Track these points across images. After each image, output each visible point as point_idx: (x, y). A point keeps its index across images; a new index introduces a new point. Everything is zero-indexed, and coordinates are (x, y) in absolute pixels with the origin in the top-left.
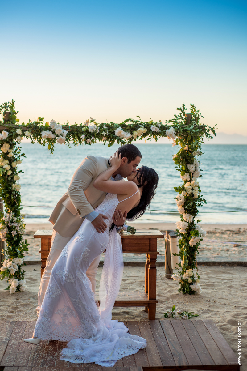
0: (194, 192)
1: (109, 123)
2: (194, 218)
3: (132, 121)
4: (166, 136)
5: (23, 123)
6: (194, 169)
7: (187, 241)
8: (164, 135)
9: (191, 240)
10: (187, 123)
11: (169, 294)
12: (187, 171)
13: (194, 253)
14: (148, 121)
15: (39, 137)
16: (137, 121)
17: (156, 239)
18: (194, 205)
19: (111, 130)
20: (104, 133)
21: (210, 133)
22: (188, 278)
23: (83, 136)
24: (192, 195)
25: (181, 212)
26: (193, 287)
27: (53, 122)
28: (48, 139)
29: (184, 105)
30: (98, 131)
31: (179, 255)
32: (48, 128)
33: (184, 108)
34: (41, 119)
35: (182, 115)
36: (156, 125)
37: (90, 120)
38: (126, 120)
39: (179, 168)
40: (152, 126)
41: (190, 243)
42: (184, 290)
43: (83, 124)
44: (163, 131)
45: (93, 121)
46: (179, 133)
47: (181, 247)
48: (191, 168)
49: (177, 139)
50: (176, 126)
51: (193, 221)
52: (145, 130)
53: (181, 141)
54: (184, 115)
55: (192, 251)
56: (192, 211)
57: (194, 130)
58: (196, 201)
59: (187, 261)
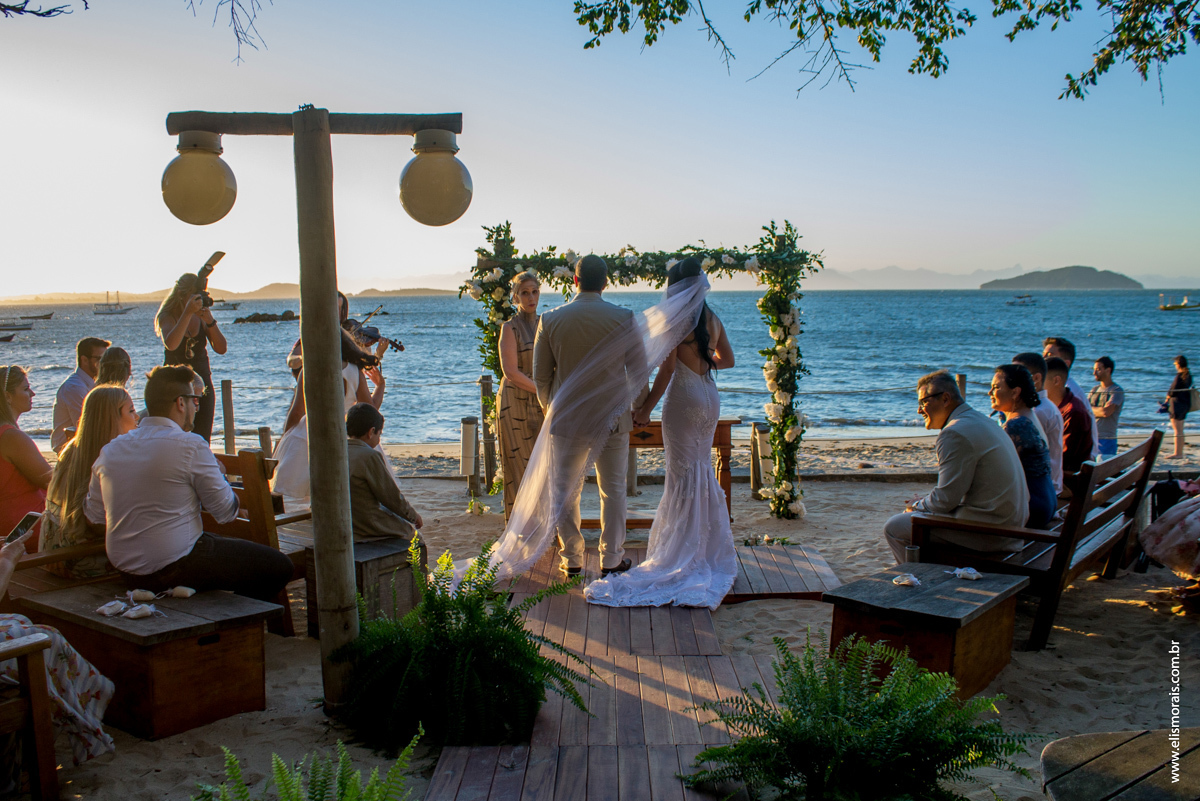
0: (790, 356)
1: (657, 253)
2: (792, 398)
3: (693, 248)
4: (745, 270)
5: (525, 255)
6: (791, 320)
7: (782, 433)
8: (742, 268)
9: (788, 432)
10: (777, 250)
11: (754, 518)
12: (780, 323)
13: (794, 455)
14: (717, 248)
15: (549, 276)
16: (699, 249)
17: (730, 426)
18: (792, 377)
19: (659, 263)
20: (648, 267)
21: (815, 265)
22: (784, 493)
23: (616, 274)
24: (788, 361)
25: (772, 388)
26: (793, 507)
27: (571, 254)
28: (562, 279)
29: (773, 222)
30: (640, 265)
31: (771, 458)
32: (562, 262)
33: (773, 227)
34: (553, 249)
35: (771, 237)
36: (730, 254)
37: (627, 248)
38: (682, 247)
39: (767, 320)
40: (723, 256)
41: (786, 436)
42: (778, 512)
43: (617, 254)
44: (739, 262)
45: (632, 249)
46: (765, 265)
47: (773, 444)
48: (787, 320)
49: (763, 275)
50: (762, 254)
51: (791, 403)
52: (713, 262)
53: (770, 278)
54: (774, 237)
55: (789, 451)
56: (789, 386)
57: (788, 259)
58: (795, 372)
59: (783, 465)
